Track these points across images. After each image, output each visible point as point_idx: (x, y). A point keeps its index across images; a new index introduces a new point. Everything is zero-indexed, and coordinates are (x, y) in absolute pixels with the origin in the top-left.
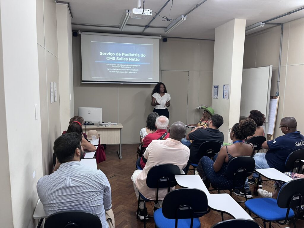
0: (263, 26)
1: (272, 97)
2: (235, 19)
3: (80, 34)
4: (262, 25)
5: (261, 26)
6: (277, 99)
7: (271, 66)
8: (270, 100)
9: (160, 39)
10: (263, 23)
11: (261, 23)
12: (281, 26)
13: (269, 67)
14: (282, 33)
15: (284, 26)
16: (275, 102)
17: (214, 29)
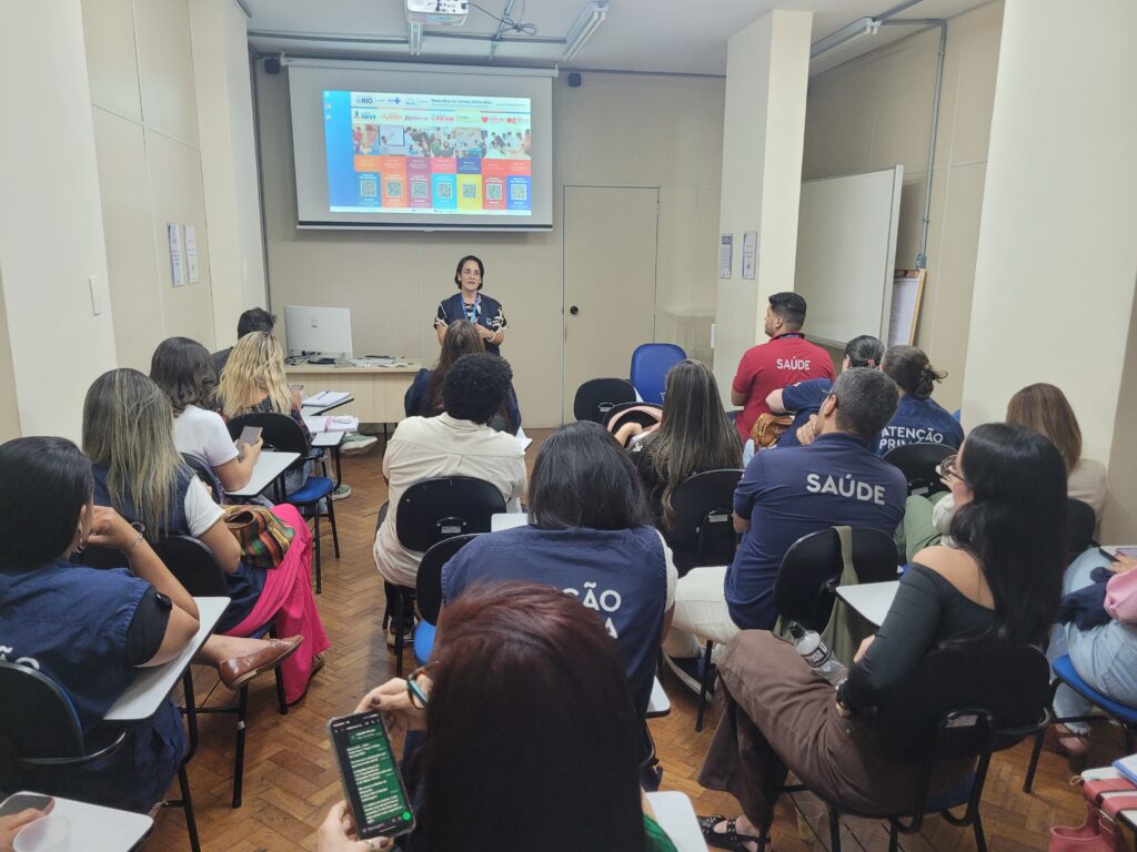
0: (875, 31)
1: (901, 274)
2: (776, 13)
3: (287, 67)
4: (873, 28)
5: (868, 30)
6: (918, 279)
7: (898, 167)
8: (895, 283)
9: (553, 78)
10: (874, 19)
11: (869, 22)
12: (938, 31)
13: (892, 171)
14: (942, 56)
15: (951, 26)
16: (912, 289)
17: (724, 44)
